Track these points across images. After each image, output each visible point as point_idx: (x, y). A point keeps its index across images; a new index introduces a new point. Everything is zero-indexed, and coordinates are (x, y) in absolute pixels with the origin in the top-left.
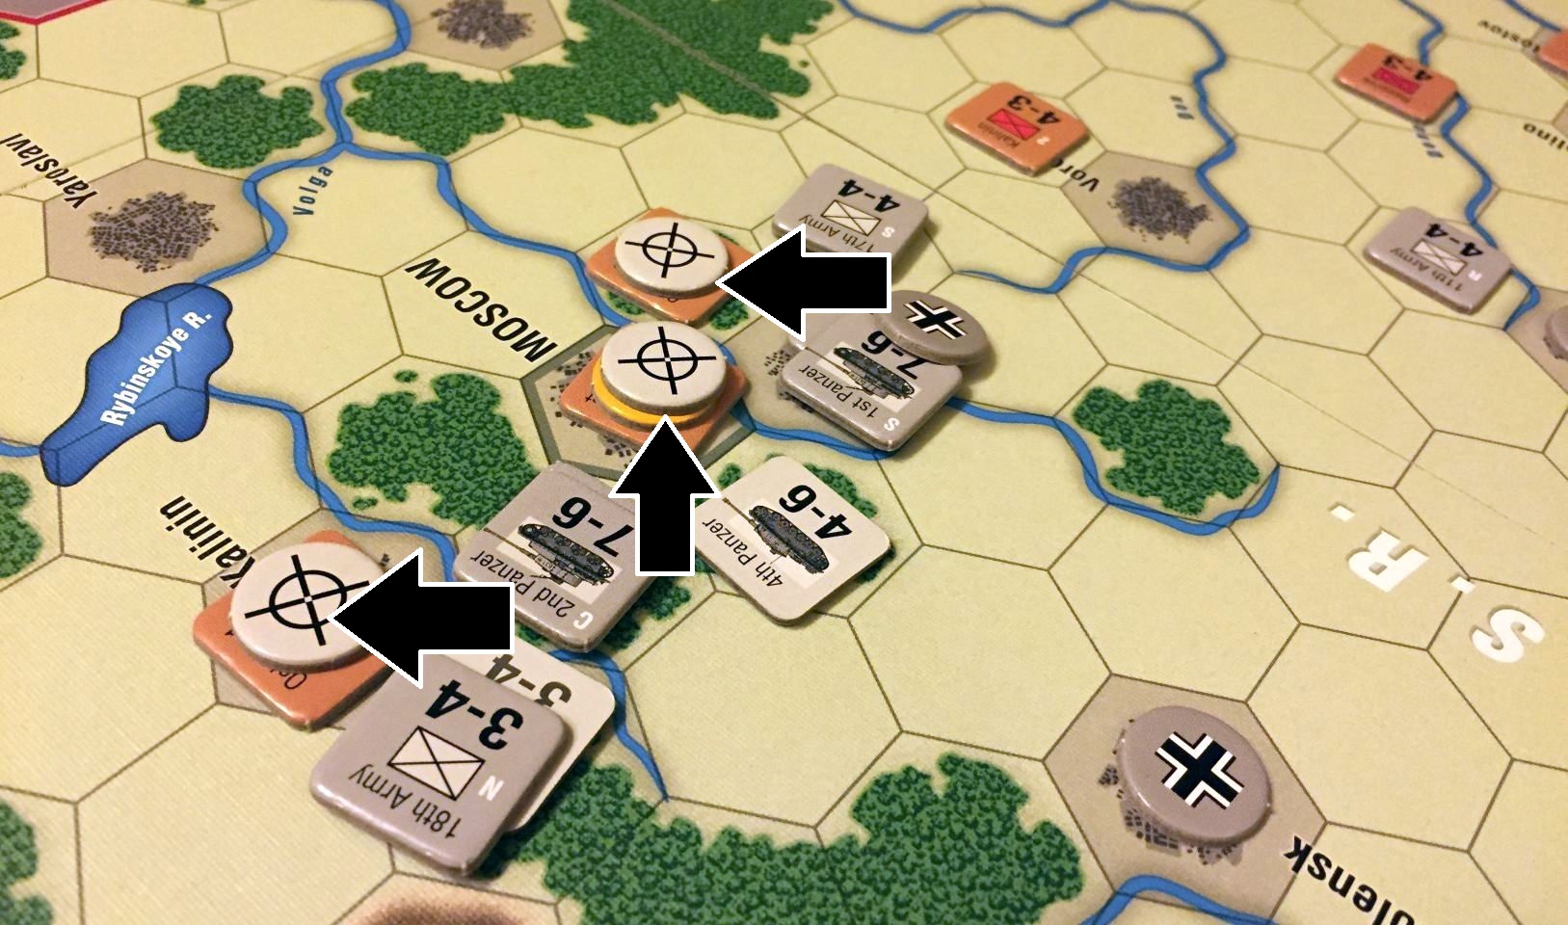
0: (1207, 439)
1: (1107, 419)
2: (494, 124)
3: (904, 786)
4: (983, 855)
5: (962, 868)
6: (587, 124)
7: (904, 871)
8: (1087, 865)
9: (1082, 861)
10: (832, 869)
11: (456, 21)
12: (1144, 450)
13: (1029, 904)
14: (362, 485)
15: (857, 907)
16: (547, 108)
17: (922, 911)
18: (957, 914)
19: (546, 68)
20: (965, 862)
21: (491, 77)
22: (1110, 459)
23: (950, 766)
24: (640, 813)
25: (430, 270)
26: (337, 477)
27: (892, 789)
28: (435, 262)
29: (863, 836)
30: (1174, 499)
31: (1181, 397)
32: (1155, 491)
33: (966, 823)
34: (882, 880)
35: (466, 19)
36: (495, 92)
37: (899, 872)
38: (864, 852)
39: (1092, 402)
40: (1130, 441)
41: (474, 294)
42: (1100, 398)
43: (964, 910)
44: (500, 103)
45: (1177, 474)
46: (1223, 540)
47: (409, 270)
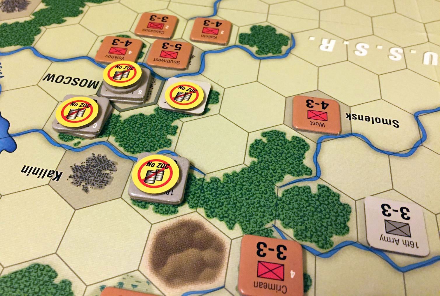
0: (272, 35)
1: (247, 40)
2: (39, 31)
3: (257, 144)
4: (284, 150)
5: (282, 156)
6: (65, 21)
7: (270, 162)
8: (307, 141)
9: (306, 141)
10: (254, 170)
11: (6, 8)
12: (260, 44)
13: (301, 155)
14: (73, 140)
15: (264, 175)
16: (50, 21)
17: (279, 169)
18: (287, 166)
19: (42, 10)
20: (281, 154)
21: (28, 19)
22: (254, 49)
23: (264, 135)
24: (202, 181)
25: (49, 77)
26: (64, 141)
27: (255, 146)
28: (49, 75)
29: (256, 160)
30: (274, 52)
31: (261, 28)
32: (269, 52)
33: (276, 146)
34: (266, 167)
35: (8, 6)
36: (32, 22)
37: (269, 163)
38: (258, 163)
39: (241, 37)
40: (256, 43)
41: (67, 78)
42: (242, 36)
43: (288, 164)
44: (36, 25)
45: (271, 46)
46: (290, 56)
47: (44, 80)
